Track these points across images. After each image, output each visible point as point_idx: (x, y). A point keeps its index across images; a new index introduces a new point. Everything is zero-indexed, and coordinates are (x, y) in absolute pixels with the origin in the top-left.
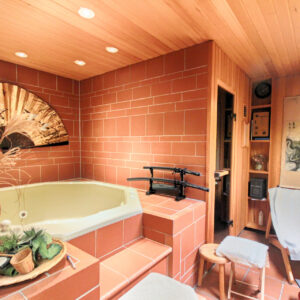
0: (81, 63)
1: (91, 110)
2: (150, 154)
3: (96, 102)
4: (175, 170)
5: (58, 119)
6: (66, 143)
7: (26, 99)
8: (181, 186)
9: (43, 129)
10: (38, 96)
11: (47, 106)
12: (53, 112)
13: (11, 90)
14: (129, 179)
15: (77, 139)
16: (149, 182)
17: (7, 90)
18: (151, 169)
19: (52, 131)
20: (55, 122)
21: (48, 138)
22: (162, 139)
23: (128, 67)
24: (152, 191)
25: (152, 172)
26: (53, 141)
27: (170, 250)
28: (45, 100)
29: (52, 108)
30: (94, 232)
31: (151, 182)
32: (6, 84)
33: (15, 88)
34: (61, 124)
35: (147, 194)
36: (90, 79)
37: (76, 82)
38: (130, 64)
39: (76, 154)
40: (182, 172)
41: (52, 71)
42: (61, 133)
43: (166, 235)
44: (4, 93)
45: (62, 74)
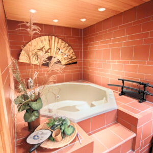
0: (83, 20)
1: (89, 45)
2: (123, 71)
3: (91, 40)
4: (140, 83)
5: (72, 51)
6: (76, 63)
7: (58, 42)
8: (144, 94)
9: (65, 56)
10: (63, 40)
11: (67, 45)
12: (70, 47)
13: (52, 39)
14: (108, 85)
15: (81, 60)
16: (121, 88)
17: (50, 39)
18: (123, 81)
19: (69, 57)
20: (71, 52)
21: (68, 60)
22: (131, 63)
23: (111, 17)
24: (123, 93)
25: (123, 82)
26: (70, 62)
27: (134, 135)
28: (66, 42)
29: (69, 45)
30: (90, 119)
31: (122, 88)
32: (50, 36)
33: (53, 37)
34: (74, 53)
35: (120, 95)
36: (88, 27)
37: (81, 30)
38: (112, 15)
39: (81, 68)
40: (145, 85)
41: (69, 26)
42: (74, 58)
43: (132, 126)
44: (49, 41)
45: (74, 27)
